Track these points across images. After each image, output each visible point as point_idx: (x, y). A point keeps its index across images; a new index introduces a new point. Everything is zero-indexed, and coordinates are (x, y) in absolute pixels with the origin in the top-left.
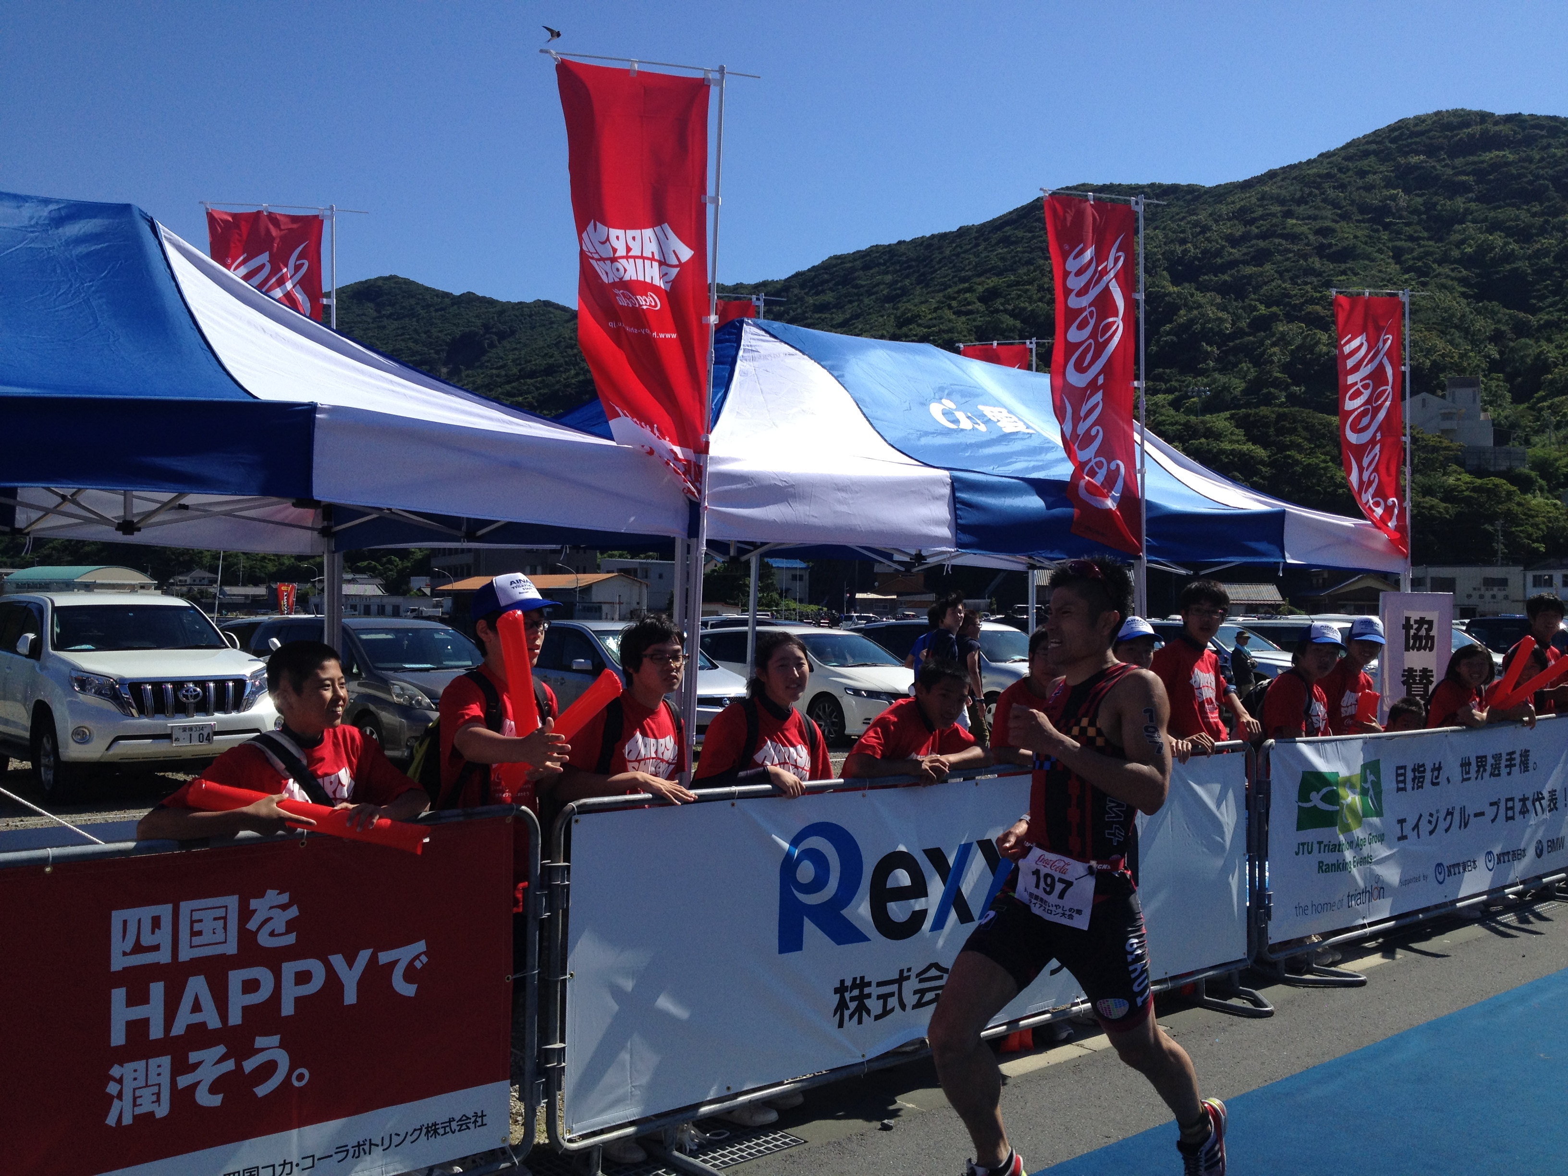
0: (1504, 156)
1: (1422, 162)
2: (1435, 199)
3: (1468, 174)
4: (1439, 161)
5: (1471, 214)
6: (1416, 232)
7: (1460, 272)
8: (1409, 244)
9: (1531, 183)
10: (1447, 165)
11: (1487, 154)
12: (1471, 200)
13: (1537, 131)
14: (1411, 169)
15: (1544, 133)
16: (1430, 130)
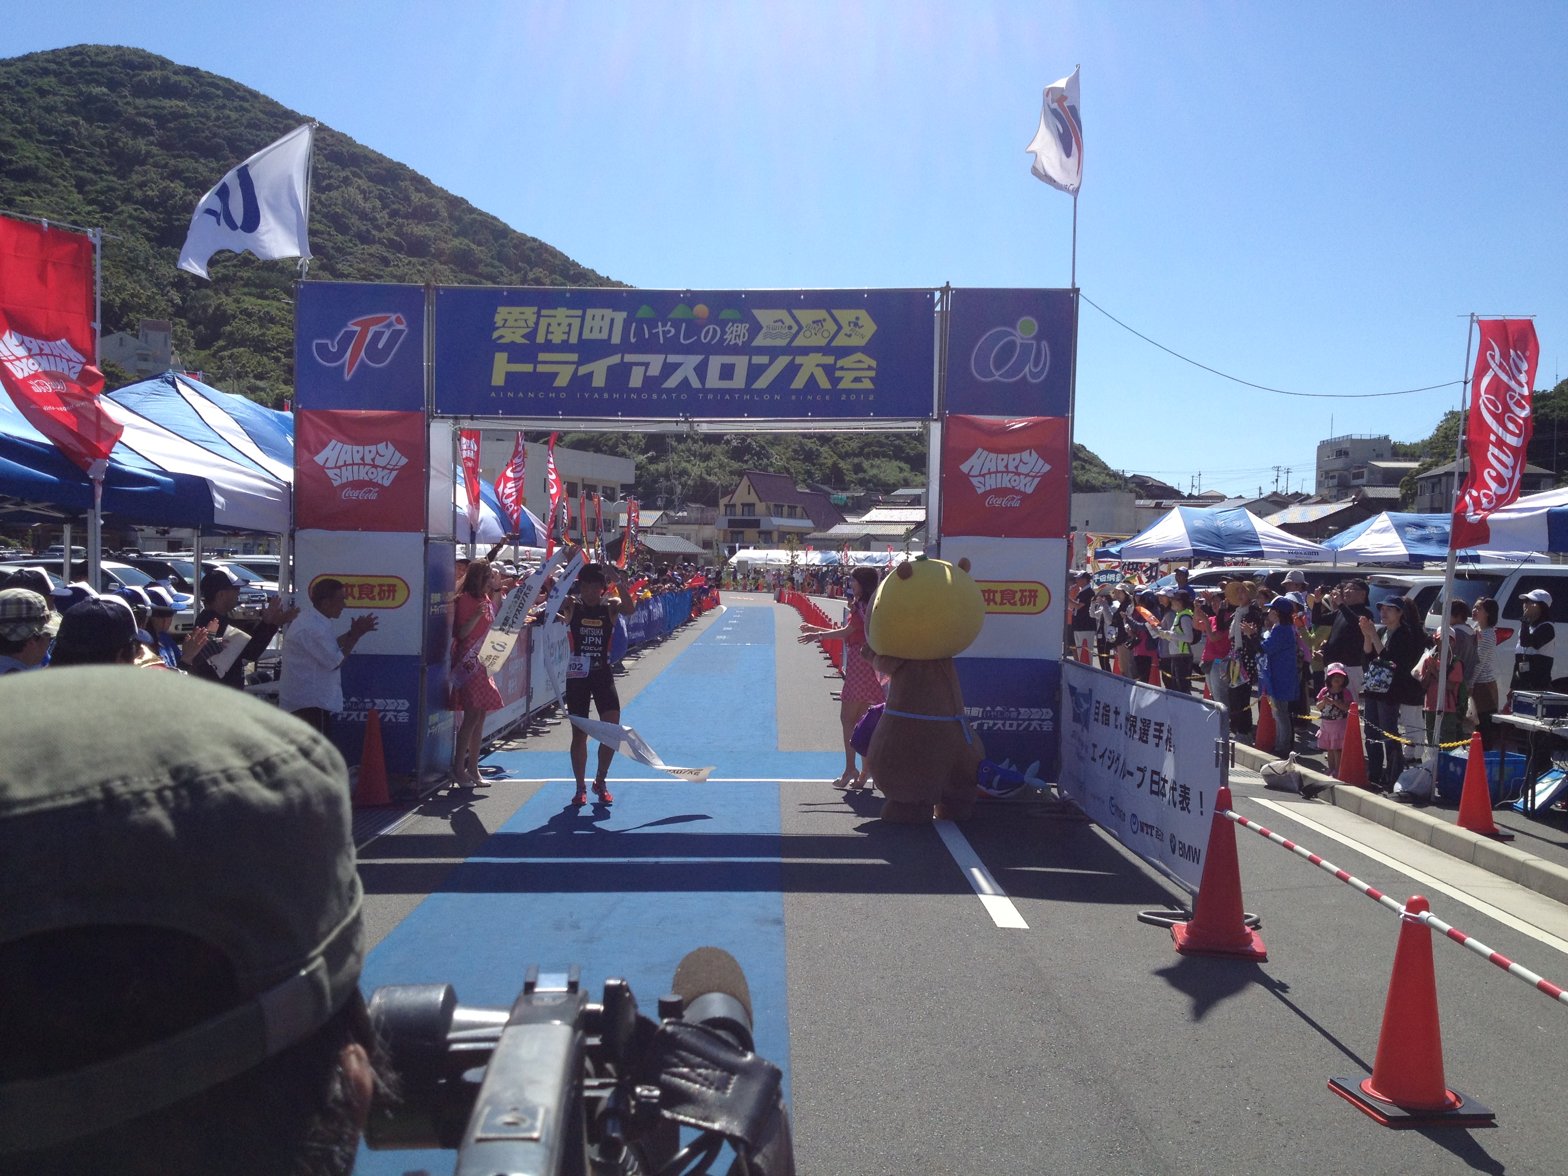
0: (183, 107)
1: (104, 94)
2: (117, 135)
3: (149, 117)
4: (121, 97)
5: (153, 157)
6: (98, 164)
7: (142, 213)
8: (91, 175)
9: (207, 138)
10: (128, 103)
11: (167, 101)
12: (152, 143)
13: (213, 90)
14: (91, 99)
15: (219, 92)
16: (111, 64)
